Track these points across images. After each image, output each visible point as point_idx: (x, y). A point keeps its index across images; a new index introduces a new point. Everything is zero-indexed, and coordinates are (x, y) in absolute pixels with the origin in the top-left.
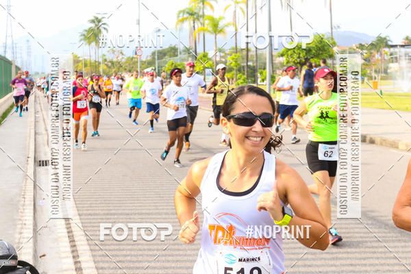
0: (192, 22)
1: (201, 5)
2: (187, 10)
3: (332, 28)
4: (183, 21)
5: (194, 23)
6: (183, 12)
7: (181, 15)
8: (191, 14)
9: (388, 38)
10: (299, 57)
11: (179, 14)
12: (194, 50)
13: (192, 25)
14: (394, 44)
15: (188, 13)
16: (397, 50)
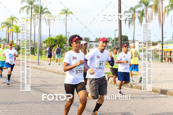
0: (7, 28)
1: (12, 20)
2: (5, 22)
3: (66, 33)
4: (3, 27)
5: (8, 28)
6: (4, 23)
7: (3, 24)
8: (7, 24)
9: (89, 38)
10: (52, 43)
11: (2, 24)
12: (8, 39)
13: (7, 29)
14: (91, 41)
16: (92, 43)
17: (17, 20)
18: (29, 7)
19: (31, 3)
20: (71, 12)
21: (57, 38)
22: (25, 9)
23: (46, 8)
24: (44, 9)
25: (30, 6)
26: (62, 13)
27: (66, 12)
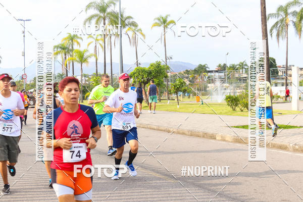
0: (63, 55)
1: (71, 41)
2: (60, 46)
3: (166, 59)
4: (57, 54)
5: (65, 55)
6: (57, 47)
7: (56, 49)
8: (64, 49)
9: (206, 66)
10: (143, 78)
11: (54, 49)
12: (65, 75)
13: (64, 57)
14: (210, 70)
15: (61, 48)
16: (212, 74)
17: (79, 41)
18: (100, 17)
19: (103, 9)
20: (173, 22)
21: (151, 69)
22: (94, 21)
23: (129, 17)
24: (126, 19)
25: (102, 15)
26: (156, 23)
27: (165, 22)
